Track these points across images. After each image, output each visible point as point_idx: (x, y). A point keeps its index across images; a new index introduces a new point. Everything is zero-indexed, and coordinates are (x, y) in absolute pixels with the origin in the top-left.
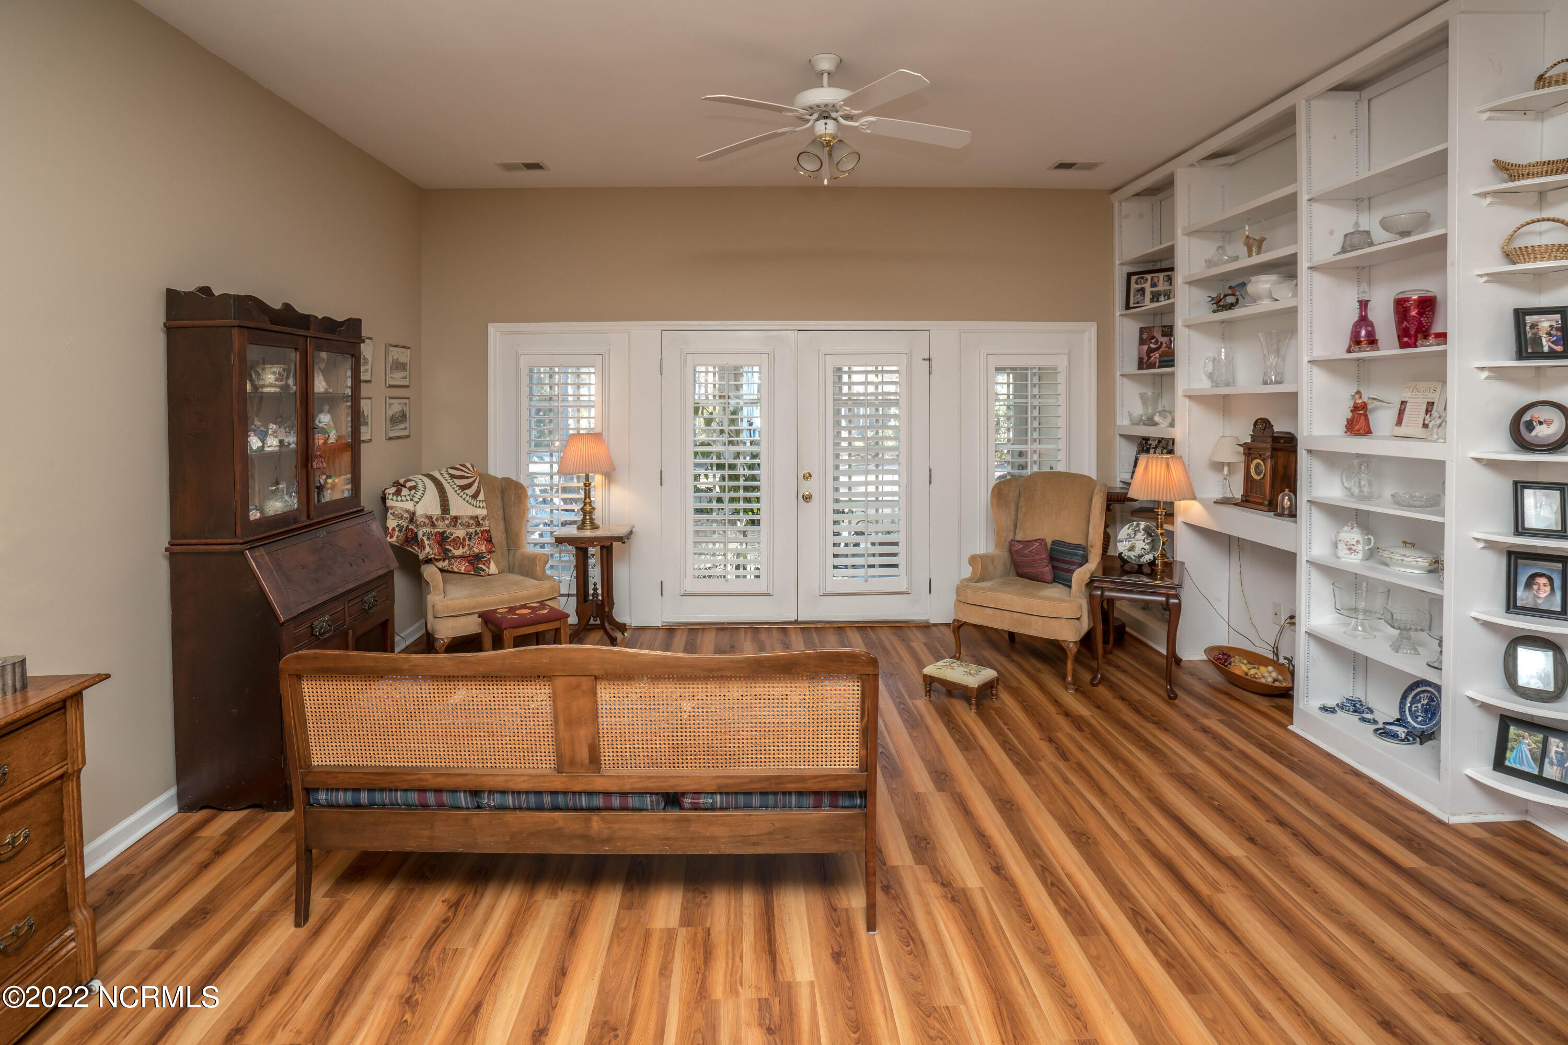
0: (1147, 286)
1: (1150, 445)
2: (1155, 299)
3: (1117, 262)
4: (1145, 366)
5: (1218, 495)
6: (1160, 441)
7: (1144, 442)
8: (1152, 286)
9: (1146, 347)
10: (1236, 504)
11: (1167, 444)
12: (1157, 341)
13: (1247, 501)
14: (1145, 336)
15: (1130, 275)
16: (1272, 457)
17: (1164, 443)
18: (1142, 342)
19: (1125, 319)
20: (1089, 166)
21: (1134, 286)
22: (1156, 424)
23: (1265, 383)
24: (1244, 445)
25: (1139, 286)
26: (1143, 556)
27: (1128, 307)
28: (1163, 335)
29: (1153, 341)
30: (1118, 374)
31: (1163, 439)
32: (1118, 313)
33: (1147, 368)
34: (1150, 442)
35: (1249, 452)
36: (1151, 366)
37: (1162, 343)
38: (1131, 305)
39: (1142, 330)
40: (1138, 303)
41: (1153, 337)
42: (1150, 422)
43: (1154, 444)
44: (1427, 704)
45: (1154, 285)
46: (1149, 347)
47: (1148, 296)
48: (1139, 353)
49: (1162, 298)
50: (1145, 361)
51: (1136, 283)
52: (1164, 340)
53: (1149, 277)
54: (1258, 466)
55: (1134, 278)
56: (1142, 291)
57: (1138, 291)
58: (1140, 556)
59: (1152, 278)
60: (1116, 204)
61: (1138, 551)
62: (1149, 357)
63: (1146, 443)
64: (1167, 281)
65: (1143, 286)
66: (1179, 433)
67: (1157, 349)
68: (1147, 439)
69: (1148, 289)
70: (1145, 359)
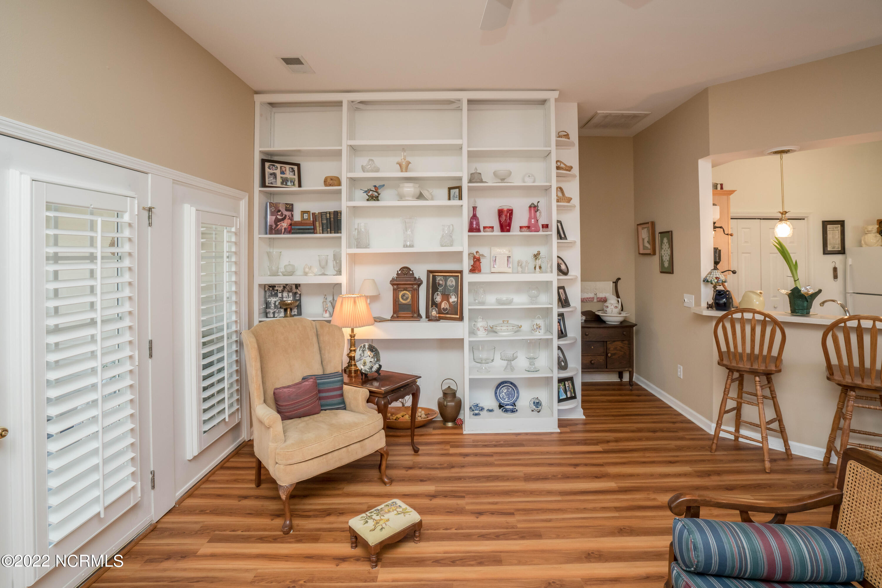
0: (278, 172)
1: (277, 290)
2: (285, 183)
3: (254, 149)
4: (274, 232)
6: (284, 287)
7: (271, 289)
8: (281, 173)
9: (274, 218)
11: (291, 289)
12: (282, 214)
13: (398, 317)
14: (273, 209)
15: (262, 161)
17: (288, 288)
18: (271, 213)
21: (267, 171)
25: (271, 171)
27: (264, 185)
28: (286, 210)
29: (279, 213)
30: (256, 236)
31: (287, 285)
32: (257, 189)
33: (275, 234)
34: (276, 288)
36: (279, 232)
37: (286, 216)
38: (267, 184)
39: (270, 205)
40: (272, 183)
41: (279, 211)
43: (280, 289)
44: (507, 392)
45: (282, 173)
46: (276, 217)
47: (279, 181)
48: (266, 222)
49: (289, 183)
50: (273, 227)
51: (269, 168)
52: (288, 213)
53: (279, 166)
54: (404, 295)
55: (267, 164)
56: (274, 175)
57: (271, 174)
59: (281, 167)
60: (258, 104)
62: (277, 225)
63: (273, 289)
64: (292, 172)
65: (275, 171)
67: (283, 219)
68: (273, 286)
69: (279, 175)
70: (274, 226)
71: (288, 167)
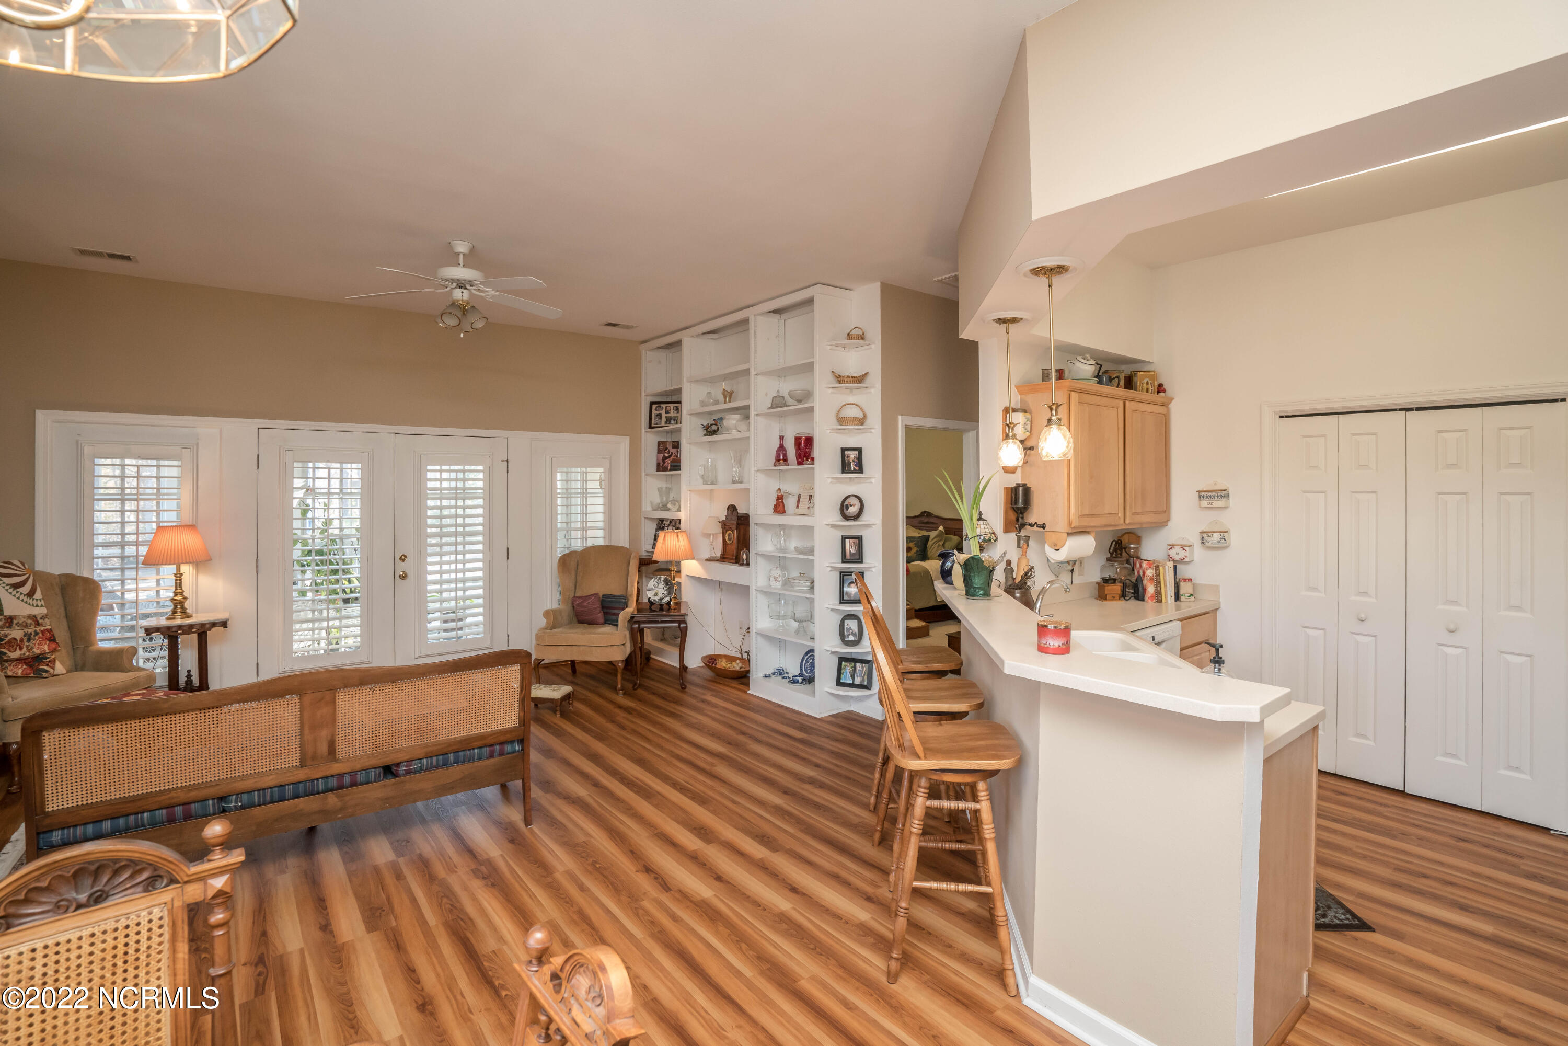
0: (663, 412)
1: (665, 524)
2: (668, 423)
3: (644, 394)
4: (661, 469)
5: (707, 556)
6: (670, 521)
7: (661, 522)
9: (662, 456)
10: (718, 560)
11: (676, 523)
12: (669, 451)
13: (724, 558)
14: (661, 448)
15: (652, 404)
16: (737, 528)
17: (673, 522)
18: (659, 452)
19: (648, 434)
20: (628, 327)
21: (654, 412)
22: (669, 510)
23: (734, 482)
24: (721, 522)
25: (658, 412)
26: (663, 598)
27: (650, 427)
28: (673, 448)
29: (667, 451)
30: (644, 474)
31: (674, 519)
32: (644, 431)
33: (663, 471)
34: (665, 522)
35: (725, 526)
36: (665, 469)
37: (672, 453)
38: (653, 425)
39: (659, 443)
40: (657, 424)
41: (667, 449)
42: (665, 508)
43: (668, 523)
44: (810, 661)
45: (667, 412)
46: (664, 456)
47: (664, 420)
48: (657, 460)
49: (672, 422)
51: (656, 410)
52: (673, 451)
53: (664, 406)
54: (729, 535)
55: (654, 406)
56: (660, 415)
57: (657, 415)
58: (662, 599)
59: (666, 408)
60: (644, 352)
61: (660, 596)
62: (664, 463)
64: (675, 412)
65: (661, 412)
66: (682, 515)
67: (670, 457)
68: (662, 520)
69: (664, 415)
70: (662, 464)
71: (672, 406)
